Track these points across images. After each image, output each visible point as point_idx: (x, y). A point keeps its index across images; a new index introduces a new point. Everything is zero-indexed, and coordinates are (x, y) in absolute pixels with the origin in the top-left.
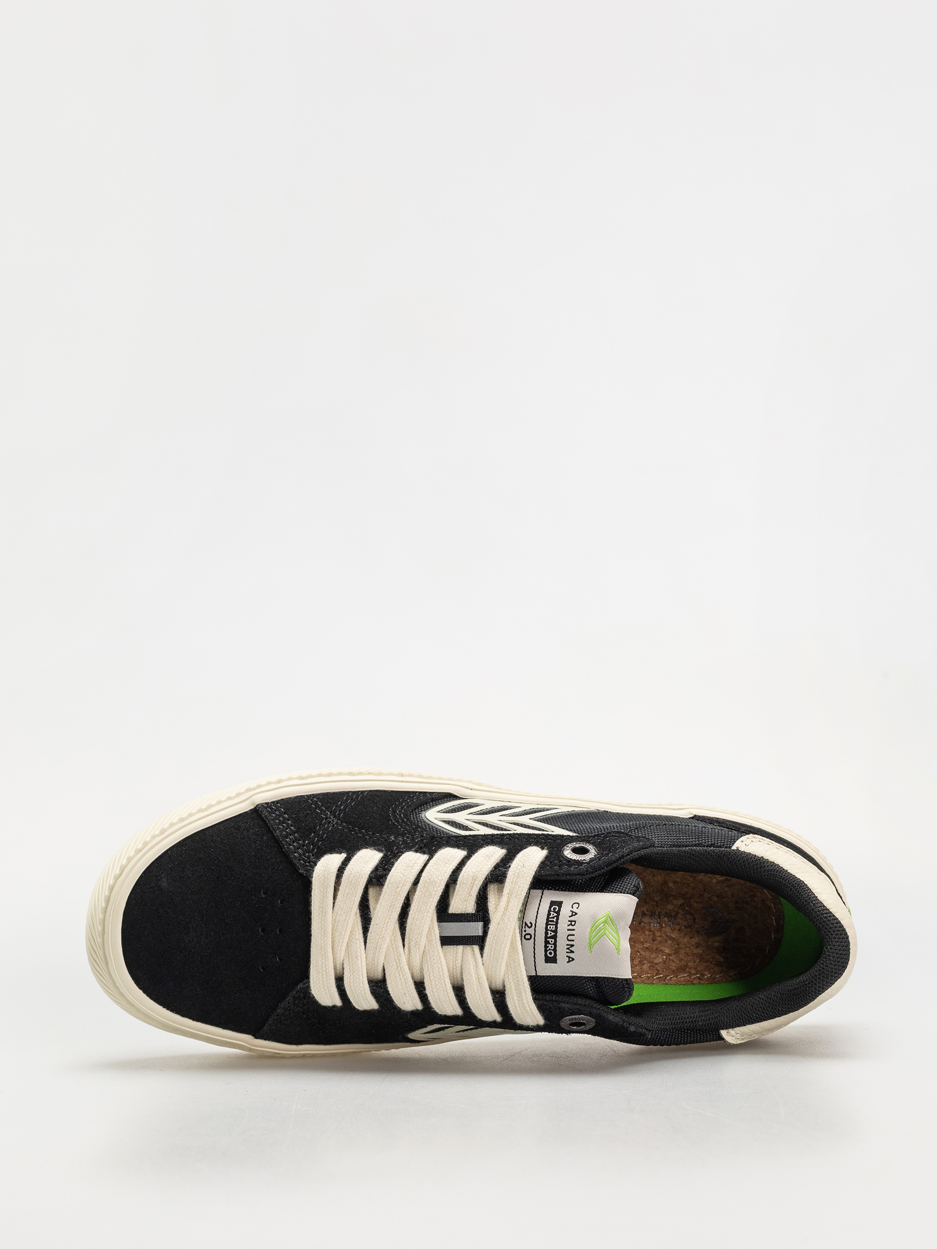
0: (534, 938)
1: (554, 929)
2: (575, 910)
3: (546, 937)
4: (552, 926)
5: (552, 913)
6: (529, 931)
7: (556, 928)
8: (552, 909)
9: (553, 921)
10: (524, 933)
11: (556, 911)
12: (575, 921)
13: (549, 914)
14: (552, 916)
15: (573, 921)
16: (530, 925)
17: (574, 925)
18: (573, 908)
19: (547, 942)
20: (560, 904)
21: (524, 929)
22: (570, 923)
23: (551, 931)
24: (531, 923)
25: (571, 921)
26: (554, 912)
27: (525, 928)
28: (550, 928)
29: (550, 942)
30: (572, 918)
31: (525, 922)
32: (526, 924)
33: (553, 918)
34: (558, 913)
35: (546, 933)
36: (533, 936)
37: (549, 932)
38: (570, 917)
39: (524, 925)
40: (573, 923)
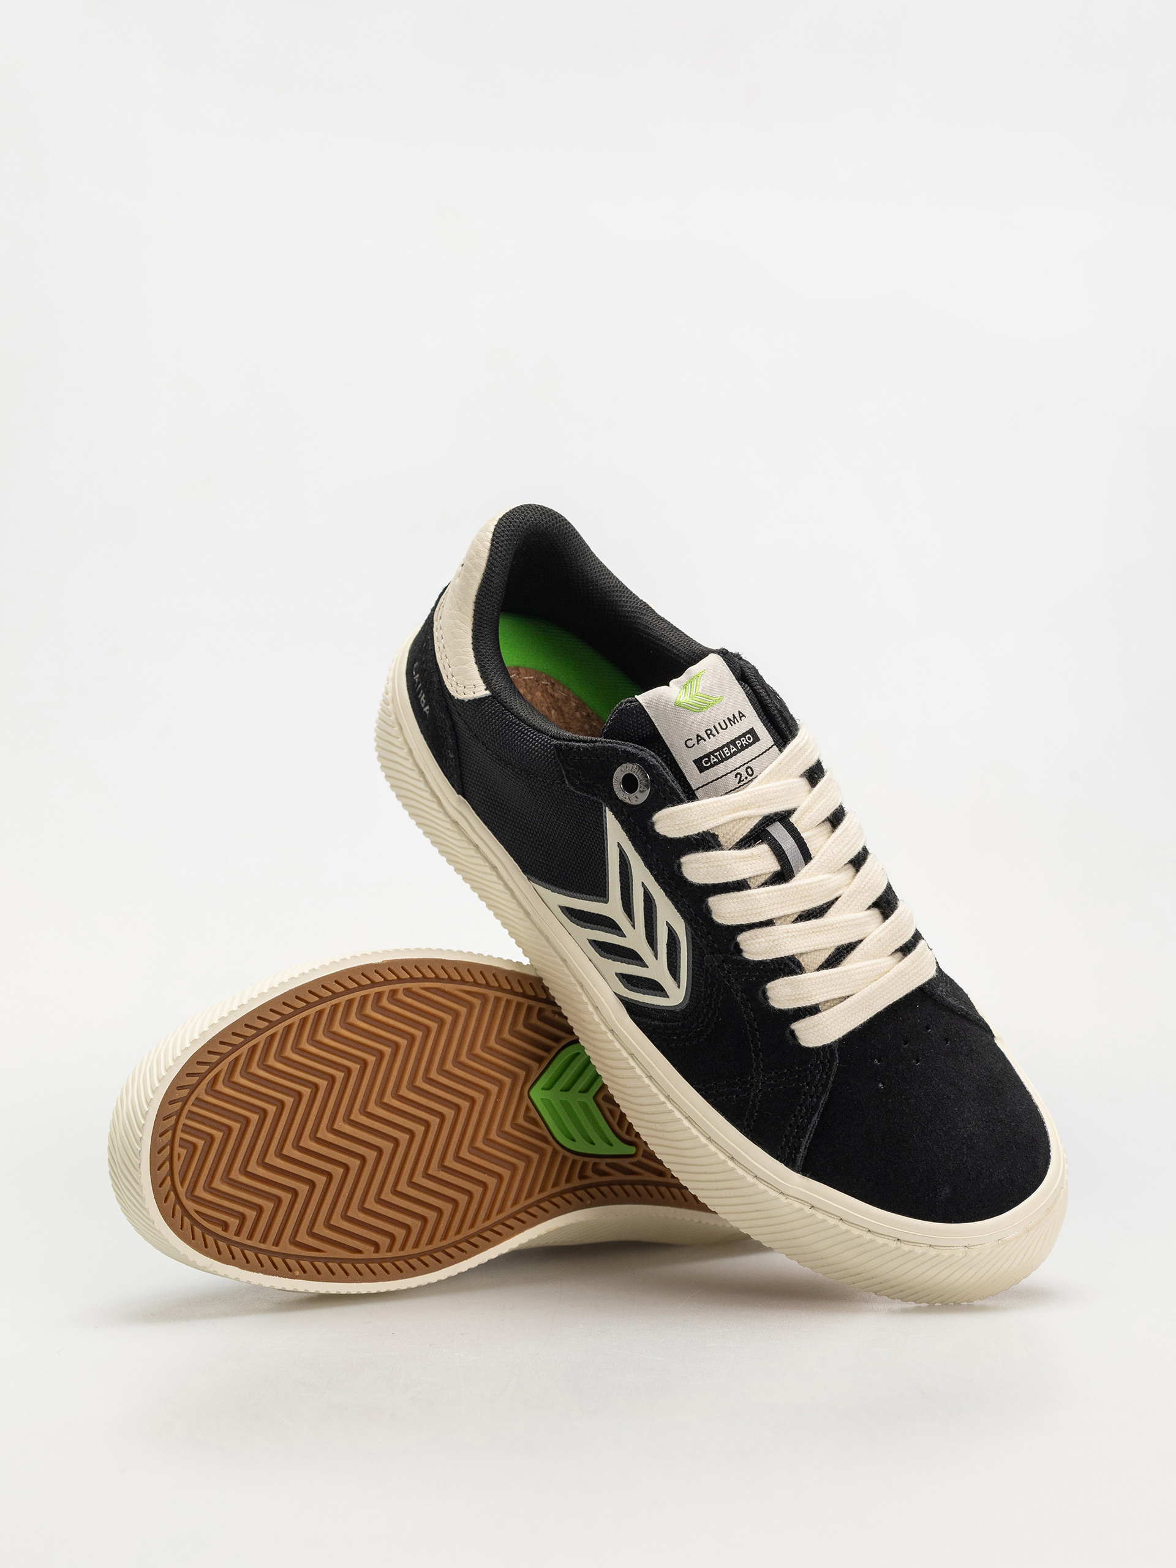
0: (747, 763)
1: (726, 748)
2: (695, 741)
3: (739, 751)
4: (726, 752)
5: (712, 761)
6: (744, 775)
7: (724, 746)
8: (709, 764)
9: (720, 755)
10: (749, 778)
11: (707, 759)
12: (706, 731)
13: (716, 764)
14: (716, 760)
15: (707, 733)
16: (739, 776)
17: (710, 730)
18: (694, 745)
19: (743, 748)
20: (698, 762)
21: (746, 781)
22: (711, 736)
23: (729, 750)
24: (736, 777)
25: (708, 735)
26: (710, 760)
27: (743, 780)
28: (728, 753)
29: (740, 745)
30: (705, 736)
31: (738, 783)
32: (740, 781)
33: (716, 757)
34: (708, 756)
35: (735, 753)
36: (746, 766)
37: (732, 751)
38: (705, 740)
39: (742, 783)
40: (709, 732)
